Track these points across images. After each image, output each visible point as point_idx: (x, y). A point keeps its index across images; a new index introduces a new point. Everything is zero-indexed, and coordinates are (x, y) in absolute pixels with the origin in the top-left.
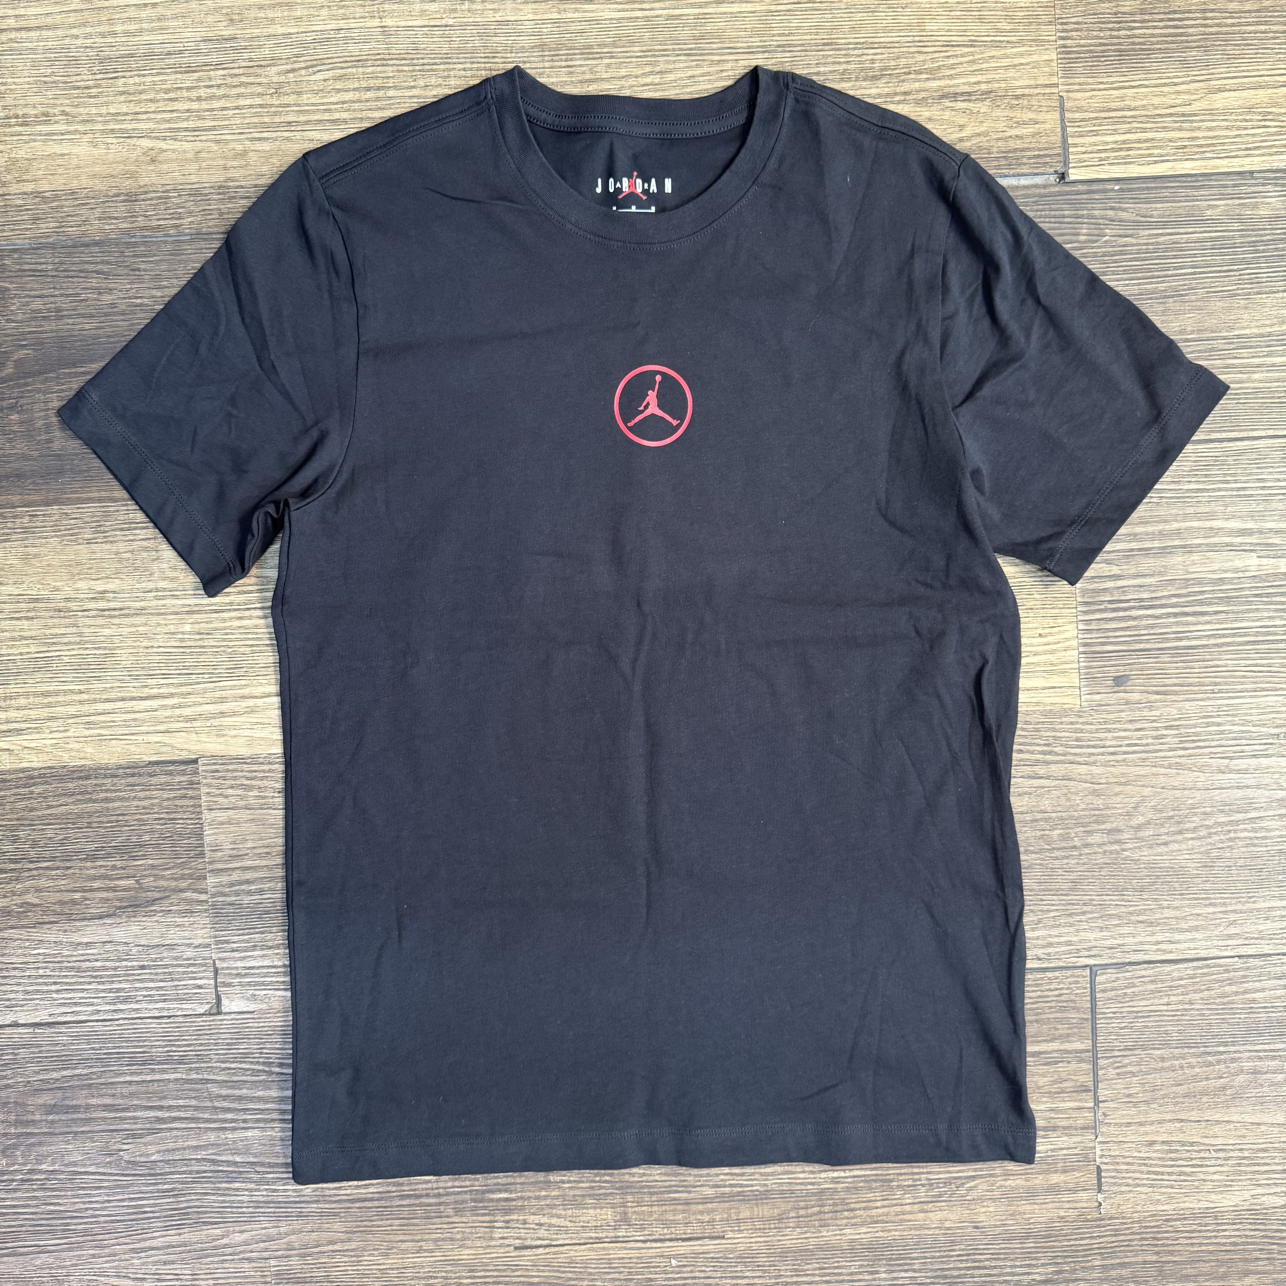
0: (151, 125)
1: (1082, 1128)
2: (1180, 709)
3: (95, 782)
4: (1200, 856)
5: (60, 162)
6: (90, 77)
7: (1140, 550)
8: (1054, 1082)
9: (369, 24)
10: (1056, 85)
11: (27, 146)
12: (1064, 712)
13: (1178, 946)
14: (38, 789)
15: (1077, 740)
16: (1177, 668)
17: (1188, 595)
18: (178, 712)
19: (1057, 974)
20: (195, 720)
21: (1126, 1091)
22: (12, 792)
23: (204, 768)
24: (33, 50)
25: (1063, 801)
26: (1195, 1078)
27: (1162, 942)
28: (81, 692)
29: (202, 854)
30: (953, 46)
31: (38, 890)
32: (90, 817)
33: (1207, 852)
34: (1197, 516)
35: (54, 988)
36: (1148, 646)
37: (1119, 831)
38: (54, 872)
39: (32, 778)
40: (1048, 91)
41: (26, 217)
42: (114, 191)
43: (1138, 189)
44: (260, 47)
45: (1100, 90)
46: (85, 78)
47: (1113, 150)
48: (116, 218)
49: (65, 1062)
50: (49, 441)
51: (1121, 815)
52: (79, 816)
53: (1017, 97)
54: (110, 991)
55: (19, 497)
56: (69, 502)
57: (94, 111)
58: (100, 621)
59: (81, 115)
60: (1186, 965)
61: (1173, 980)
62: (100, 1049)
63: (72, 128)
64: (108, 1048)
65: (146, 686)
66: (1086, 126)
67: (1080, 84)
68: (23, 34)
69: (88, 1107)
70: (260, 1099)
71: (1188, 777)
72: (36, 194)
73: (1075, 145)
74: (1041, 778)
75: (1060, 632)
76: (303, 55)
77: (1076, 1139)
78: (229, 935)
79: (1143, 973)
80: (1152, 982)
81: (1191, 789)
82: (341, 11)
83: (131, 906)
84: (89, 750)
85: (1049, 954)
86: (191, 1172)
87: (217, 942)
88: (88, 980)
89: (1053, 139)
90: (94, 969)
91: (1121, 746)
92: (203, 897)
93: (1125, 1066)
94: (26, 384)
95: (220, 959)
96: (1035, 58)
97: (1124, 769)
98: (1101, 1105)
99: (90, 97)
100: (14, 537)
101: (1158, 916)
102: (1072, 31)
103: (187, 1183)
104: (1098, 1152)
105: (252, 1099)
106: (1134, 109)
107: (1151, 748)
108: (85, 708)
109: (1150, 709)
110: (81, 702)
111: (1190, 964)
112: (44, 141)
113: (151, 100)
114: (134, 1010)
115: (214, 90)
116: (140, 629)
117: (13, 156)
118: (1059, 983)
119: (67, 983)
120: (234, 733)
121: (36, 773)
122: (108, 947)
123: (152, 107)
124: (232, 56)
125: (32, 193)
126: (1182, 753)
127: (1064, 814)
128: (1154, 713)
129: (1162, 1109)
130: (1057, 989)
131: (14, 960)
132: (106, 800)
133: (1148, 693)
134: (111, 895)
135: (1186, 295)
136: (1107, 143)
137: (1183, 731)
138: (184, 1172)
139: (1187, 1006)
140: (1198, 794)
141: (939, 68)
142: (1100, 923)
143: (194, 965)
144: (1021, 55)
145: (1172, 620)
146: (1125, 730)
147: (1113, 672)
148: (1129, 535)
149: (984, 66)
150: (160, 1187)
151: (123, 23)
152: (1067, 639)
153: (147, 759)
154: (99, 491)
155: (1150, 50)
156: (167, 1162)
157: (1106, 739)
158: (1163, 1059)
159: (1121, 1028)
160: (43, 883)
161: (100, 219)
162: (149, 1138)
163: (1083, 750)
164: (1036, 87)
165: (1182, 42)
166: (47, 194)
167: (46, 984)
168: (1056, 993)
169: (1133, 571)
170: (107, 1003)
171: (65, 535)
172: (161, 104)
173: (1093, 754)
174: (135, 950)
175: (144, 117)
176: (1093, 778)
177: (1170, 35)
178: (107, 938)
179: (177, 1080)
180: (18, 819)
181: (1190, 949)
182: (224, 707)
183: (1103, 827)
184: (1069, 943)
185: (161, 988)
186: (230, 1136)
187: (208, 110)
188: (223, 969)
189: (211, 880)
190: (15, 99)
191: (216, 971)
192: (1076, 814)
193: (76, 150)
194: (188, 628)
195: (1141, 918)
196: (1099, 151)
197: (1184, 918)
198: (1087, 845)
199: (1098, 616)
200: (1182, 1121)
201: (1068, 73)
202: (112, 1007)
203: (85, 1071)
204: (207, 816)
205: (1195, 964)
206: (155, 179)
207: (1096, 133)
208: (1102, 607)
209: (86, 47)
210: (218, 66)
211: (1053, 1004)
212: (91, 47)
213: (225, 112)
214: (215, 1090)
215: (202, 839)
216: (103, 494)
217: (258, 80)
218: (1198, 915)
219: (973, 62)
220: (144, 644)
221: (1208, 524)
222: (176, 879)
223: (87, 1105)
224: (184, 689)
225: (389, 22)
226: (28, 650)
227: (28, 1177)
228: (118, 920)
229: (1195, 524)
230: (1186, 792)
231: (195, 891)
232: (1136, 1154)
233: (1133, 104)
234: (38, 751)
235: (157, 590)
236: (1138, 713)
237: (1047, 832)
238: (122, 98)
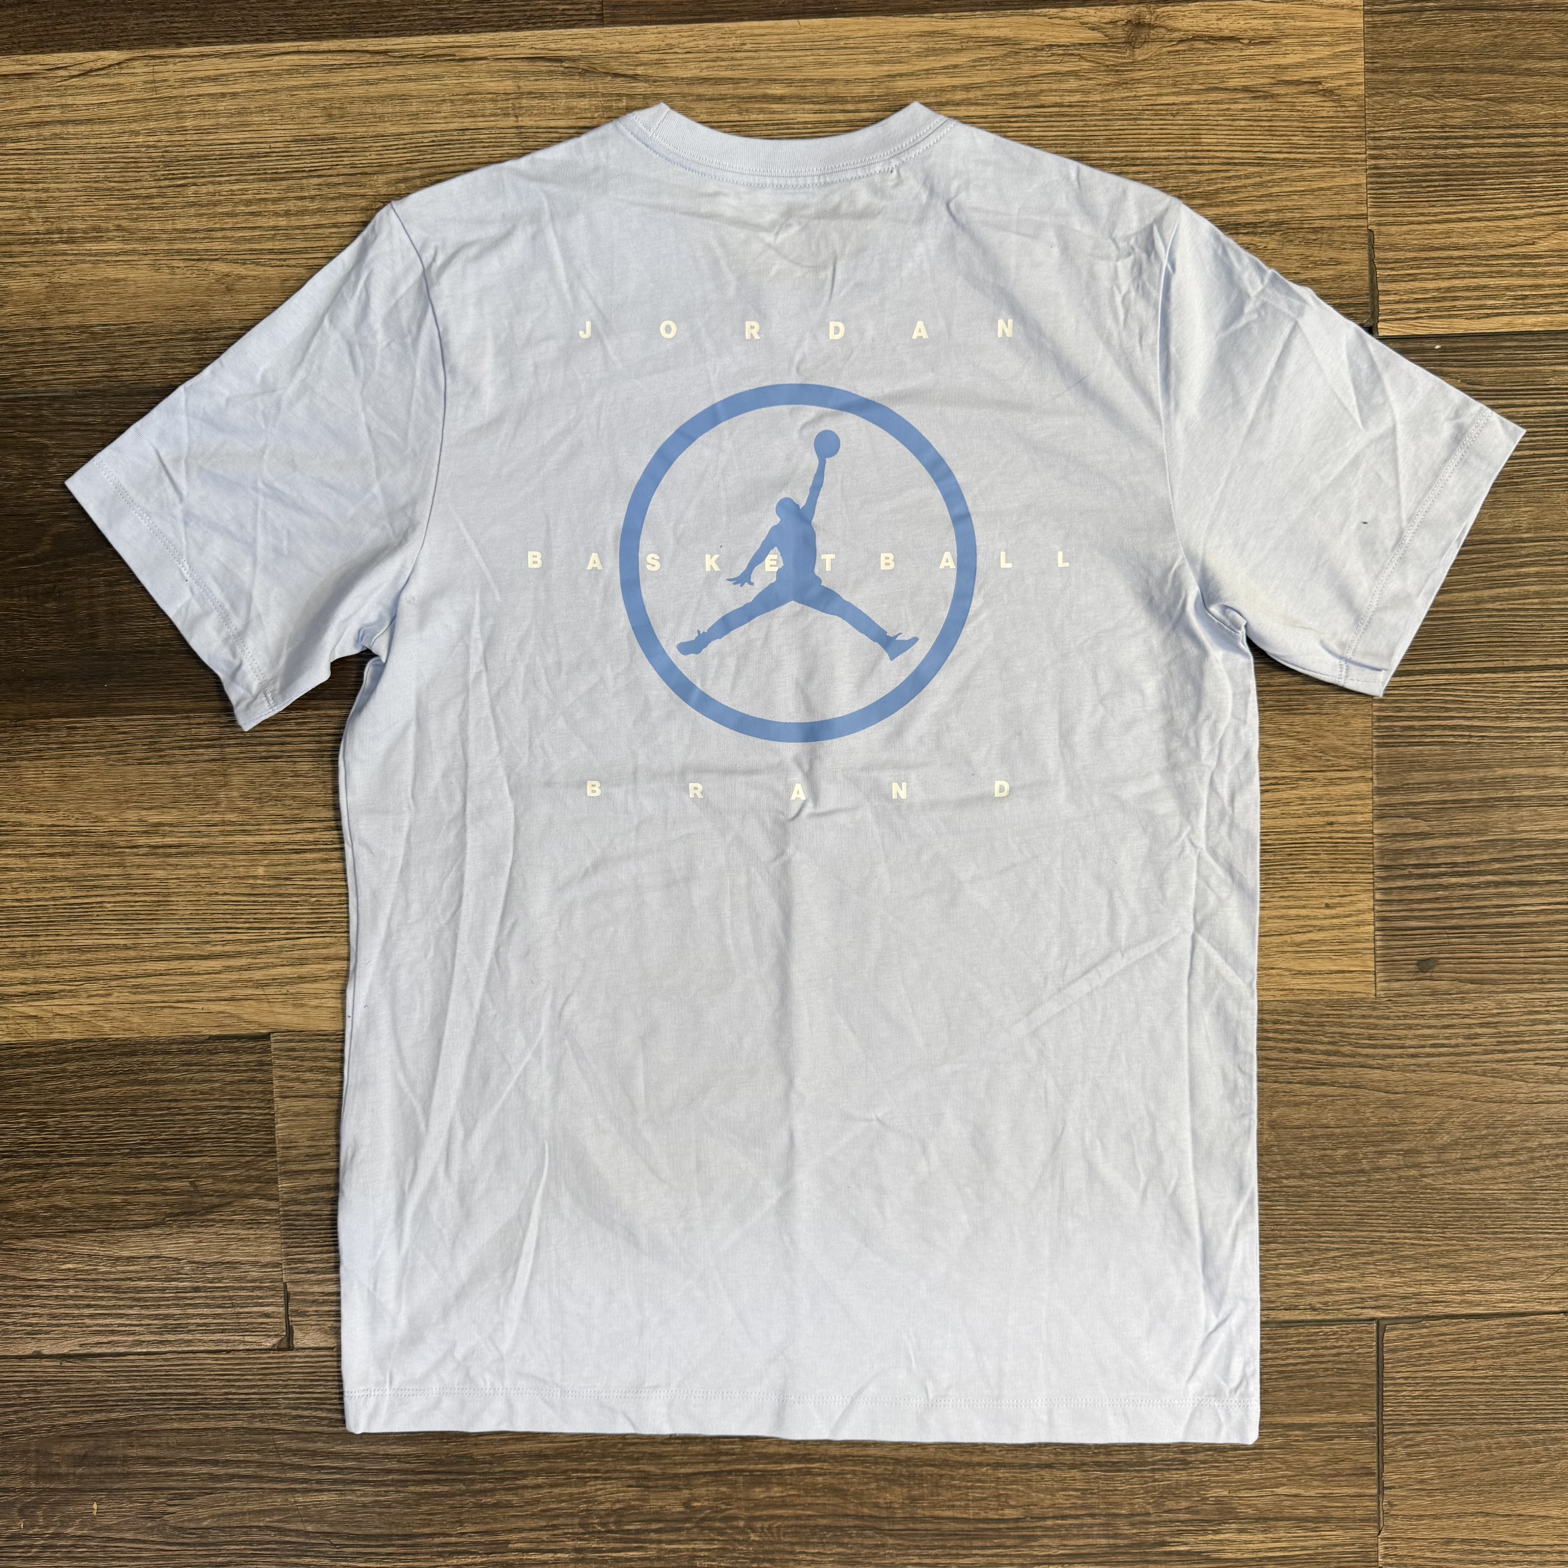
0: (228, 245)
1: (1362, 1520)
2: (1499, 1003)
3: (142, 1059)
4: (1518, 1186)
5: (112, 289)
6: (153, 184)
7: (1454, 802)
8: (1328, 1462)
9: (501, 124)
10: (1364, 216)
11: (73, 268)
12: (1355, 1003)
13: (1488, 1297)
14: (72, 1067)
15: (1370, 1038)
16: (1497, 951)
17: (1514, 859)
18: (246, 975)
19: (1335, 1328)
20: (268, 985)
21: (1419, 1476)
22: (40, 1069)
23: (277, 1045)
24: (82, 149)
25: (1349, 1114)
26: (1506, 1462)
27: (1468, 1292)
28: (126, 948)
29: (272, 1152)
30: (1235, 164)
31: (70, 1191)
32: (136, 1101)
33: (1529, 1182)
34: (1527, 762)
35: (87, 1311)
36: (1461, 922)
37: (1417, 1152)
38: (90, 1169)
39: (66, 1052)
40: (1354, 223)
41: (69, 357)
42: (180, 327)
43: (1466, 348)
44: (365, 150)
45: (1420, 223)
46: (149, 185)
47: (1434, 299)
48: (181, 361)
49: (98, 1403)
50: (94, 636)
51: (1421, 1132)
52: (123, 1100)
53: (1315, 230)
54: (156, 1317)
55: (54, 705)
56: (118, 712)
57: (157, 226)
58: (150, 861)
59: (141, 230)
60: (1497, 1322)
61: (1481, 1340)
62: (142, 1388)
63: (129, 247)
64: (152, 1388)
65: (208, 943)
66: (1402, 268)
67: (1394, 215)
68: (71, 129)
69: (126, 1459)
70: (337, 1455)
71: (1506, 1087)
72: (83, 328)
73: (1387, 293)
74: (1323, 1084)
75: (1352, 903)
76: (418, 161)
77: (1353, 1534)
78: (304, 1253)
79: (1444, 1329)
80: (1454, 1341)
81: (1510, 1102)
82: (468, 107)
83: (184, 1213)
84: (136, 1020)
85: (1326, 1303)
86: (251, 1543)
87: (290, 1262)
88: (128, 1303)
89: (1359, 284)
90: (137, 1290)
91: (1423, 1047)
92: (273, 1205)
93: (1418, 1445)
94: (66, 565)
95: (292, 1282)
96: (1338, 181)
97: (1427, 1076)
98: (1386, 1492)
99: (153, 209)
100: (47, 754)
101: (1464, 1259)
102: (1386, 148)
103: (246, 1556)
104: (1381, 1551)
105: (329, 1455)
106: (1463, 248)
107: (1463, 1049)
108: (132, 968)
109: (1462, 1001)
110: (126, 960)
111: (1503, 1321)
112: (94, 263)
113: (228, 215)
114: (186, 1341)
115: (307, 203)
116: (202, 871)
117: (55, 280)
118: (1337, 1340)
119: (102, 1307)
120: (315, 1002)
121: (70, 1047)
122: (155, 1263)
123: (230, 222)
124: (329, 161)
125: (78, 327)
126: (1500, 1056)
127: (1350, 1130)
128: (1466, 1006)
129: (1463, 1499)
130: (1335, 1347)
131: (38, 1276)
132: (156, 1082)
133: (1460, 981)
134: (159, 1199)
135: (1522, 483)
136: (1427, 291)
137: (1502, 1029)
138: (243, 1543)
139: (1498, 1373)
140: (1519, 1110)
141: (1217, 192)
142: (1391, 1266)
143: (260, 1288)
144: (1322, 177)
145: (1492, 890)
146: (1430, 1027)
147: (1418, 954)
148: (1441, 783)
149: (1275, 190)
150: (213, 1559)
151: (195, 117)
152: (1360, 912)
153: (206, 1032)
154: (155, 699)
155: (1484, 173)
156: (221, 1529)
157: (1406, 1037)
158: (1466, 1438)
159: (1414, 1398)
160: (75, 1181)
161: (161, 361)
162: (200, 1500)
163: (1378, 1051)
164: (1340, 217)
165: (1526, 164)
166: (96, 329)
167: (77, 1307)
168: (1334, 1351)
169: (1446, 828)
170: (152, 1333)
171: (111, 753)
172: (240, 219)
173: (1389, 1056)
174: (188, 1268)
175: (219, 234)
176: (1388, 1085)
177: (1511, 155)
178: (153, 1252)
179: (237, 1429)
180: (46, 1103)
181: (1503, 1301)
182: (304, 970)
183: (1398, 1147)
184: (1351, 1290)
185: (218, 1316)
186: (301, 1499)
187: (298, 228)
188: (295, 1294)
189: (283, 1185)
190: (59, 209)
191: (287, 1297)
192: (1365, 1130)
193: (132, 275)
194: (261, 871)
195: (1443, 1261)
196: (1417, 301)
197: (1497, 1263)
198: (1378, 1169)
199: (1399, 883)
200: (1488, 1514)
201: (1380, 201)
202: (158, 1338)
203: (123, 1415)
204: (280, 1105)
205: (1509, 1320)
206: (229, 312)
207: (1414, 278)
208: (1406, 872)
209: (149, 147)
210: (312, 173)
211: (1329, 1365)
212: (155, 147)
213: (320, 231)
214: (283, 1442)
215: (273, 1133)
216: (160, 703)
217: (362, 191)
218: (1515, 1259)
219: (1261, 185)
220: (207, 890)
221: (1541, 771)
222: (239, 1182)
223: (125, 1456)
224: (254, 947)
225: (525, 121)
226: (62, 894)
227: (50, 1542)
228: (167, 1230)
229: (1524, 771)
230: (1504, 1106)
231: (263, 1197)
232: (1429, 1554)
233: (1462, 241)
234: (72, 1019)
235: (224, 823)
236: (1446, 1006)
237: (1329, 1152)
238: (192, 211)
